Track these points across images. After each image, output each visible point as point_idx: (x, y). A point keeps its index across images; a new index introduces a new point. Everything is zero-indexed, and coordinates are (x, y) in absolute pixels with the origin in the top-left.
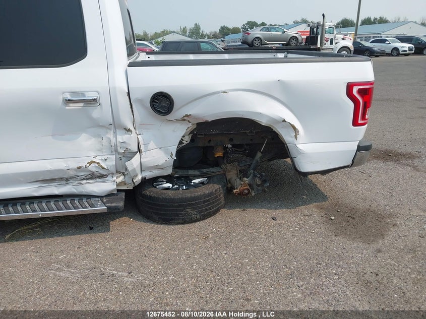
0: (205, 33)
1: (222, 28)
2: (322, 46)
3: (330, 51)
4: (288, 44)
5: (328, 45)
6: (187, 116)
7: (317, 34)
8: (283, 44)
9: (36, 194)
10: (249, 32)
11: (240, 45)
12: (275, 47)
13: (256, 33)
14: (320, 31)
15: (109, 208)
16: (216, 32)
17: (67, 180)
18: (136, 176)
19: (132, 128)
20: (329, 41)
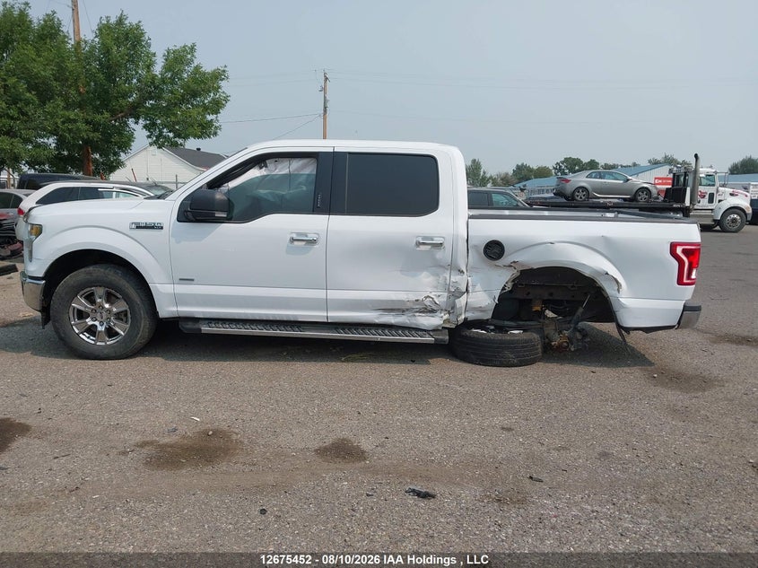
0: (488, 176)
1: (518, 167)
2: (694, 205)
3: (709, 213)
4: (634, 199)
5: (704, 203)
6: (514, 262)
7: (685, 184)
8: (625, 199)
9: (377, 321)
10: (567, 177)
11: (551, 198)
12: (610, 202)
13: (581, 179)
14: (690, 178)
15: (436, 340)
16: (507, 174)
17: (403, 311)
18: (461, 315)
19: (465, 271)
20: (707, 196)
